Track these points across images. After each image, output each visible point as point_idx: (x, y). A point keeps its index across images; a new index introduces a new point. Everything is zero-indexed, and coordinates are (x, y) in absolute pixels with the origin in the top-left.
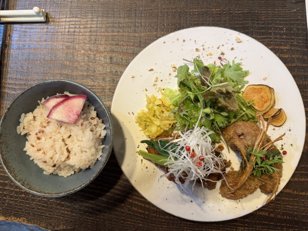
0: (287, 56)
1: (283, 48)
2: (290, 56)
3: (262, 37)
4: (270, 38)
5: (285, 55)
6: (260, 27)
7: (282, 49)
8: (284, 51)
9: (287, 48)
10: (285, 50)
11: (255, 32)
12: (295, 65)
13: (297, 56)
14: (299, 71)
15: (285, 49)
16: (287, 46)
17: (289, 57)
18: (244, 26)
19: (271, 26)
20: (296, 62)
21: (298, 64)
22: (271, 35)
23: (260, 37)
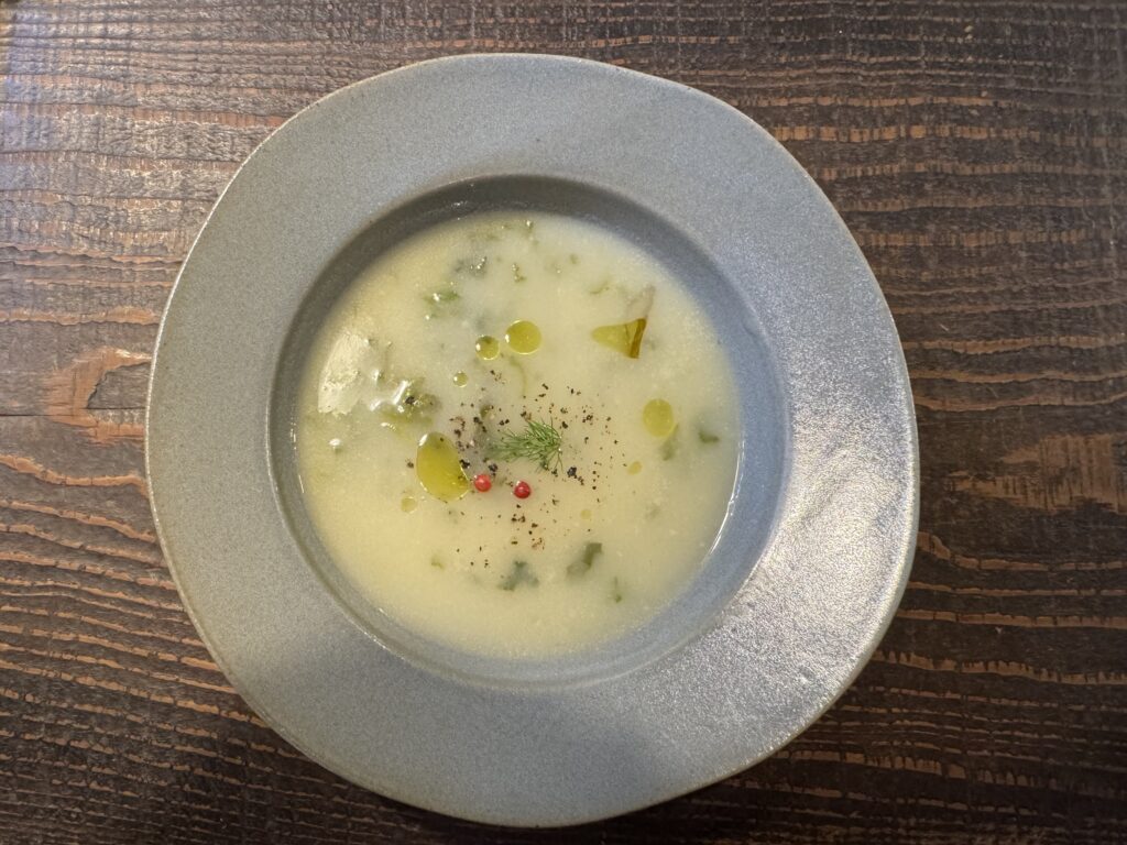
0: (984, 136)
1: (964, 102)
2: (993, 135)
3: (881, 60)
4: (914, 65)
5: (975, 129)
6: (874, 20)
7: (961, 107)
8: (969, 114)
9: (980, 102)
10: (974, 112)
11: (854, 41)
12: (1015, 168)
13: (1023, 134)
14: (1032, 192)
15: (972, 107)
16: (979, 96)
17: (989, 137)
18: (809, 16)
19: (916, 18)
20: (1018, 157)
21: (1028, 166)
22: (917, 53)
23: (873, 60)
